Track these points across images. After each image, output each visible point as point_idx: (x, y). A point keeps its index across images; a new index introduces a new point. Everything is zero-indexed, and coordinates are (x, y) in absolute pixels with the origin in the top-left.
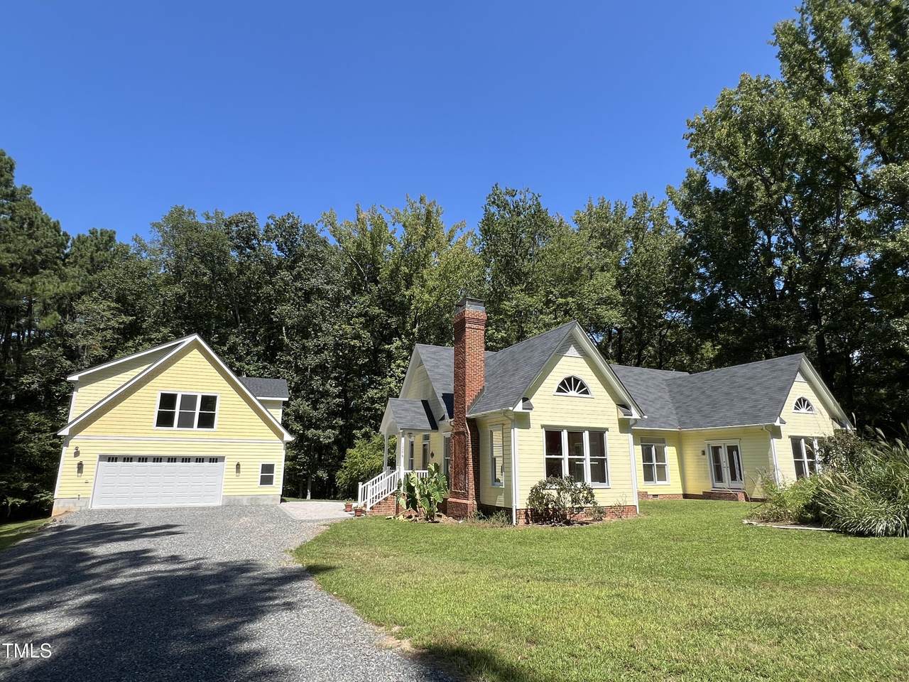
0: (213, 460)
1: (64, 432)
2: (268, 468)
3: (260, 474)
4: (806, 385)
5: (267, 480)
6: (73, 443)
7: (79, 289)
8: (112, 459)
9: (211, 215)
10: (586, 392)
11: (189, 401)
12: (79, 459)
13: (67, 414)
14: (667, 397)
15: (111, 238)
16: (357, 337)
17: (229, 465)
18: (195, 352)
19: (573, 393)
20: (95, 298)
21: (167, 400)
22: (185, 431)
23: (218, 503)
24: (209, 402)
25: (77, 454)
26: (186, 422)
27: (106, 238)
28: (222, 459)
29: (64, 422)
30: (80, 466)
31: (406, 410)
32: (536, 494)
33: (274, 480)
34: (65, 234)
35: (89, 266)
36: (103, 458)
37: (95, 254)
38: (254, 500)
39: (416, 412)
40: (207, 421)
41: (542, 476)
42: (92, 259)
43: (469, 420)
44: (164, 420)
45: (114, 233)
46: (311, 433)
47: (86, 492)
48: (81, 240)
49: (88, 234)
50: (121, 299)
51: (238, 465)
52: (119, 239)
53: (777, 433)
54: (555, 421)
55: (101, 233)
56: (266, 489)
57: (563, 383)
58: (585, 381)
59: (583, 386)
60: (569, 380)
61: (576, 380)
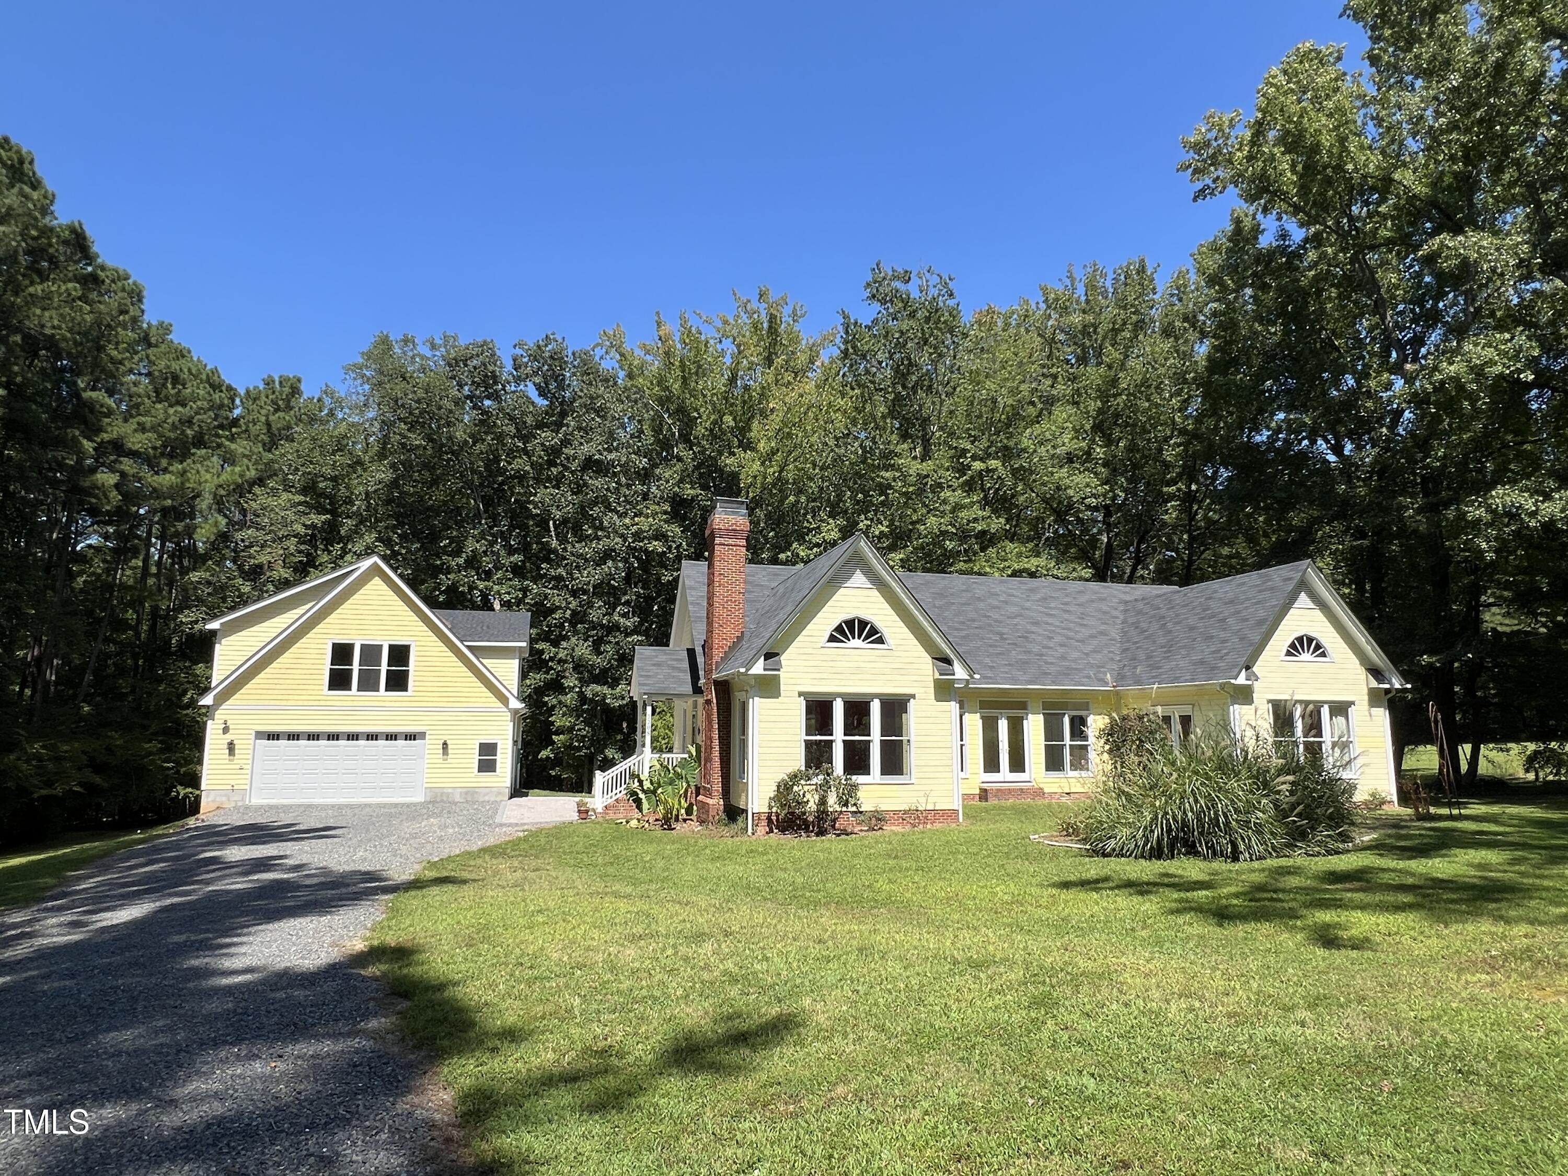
0: (410, 737)
1: (207, 700)
2: (488, 749)
3: (477, 757)
4: (1318, 614)
5: (487, 766)
6: (220, 715)
7: (252, 474)
8: (273, 736)
9: (438, 341)
10: (881, 641)
11: (371, 653)
12: (229, 737)
13: (209, 678)
15: (295, 391)
16: (660, 536)
17: (431, 745)
18: (377, 581)
19: (856, 642)
20: (272, 489)
21: (342, 653)
22: (368, 697)
23: (419, 798)
24: (400, 654)
25: (226, 730)
26: (368, 683)
27: (287, 390)
28: (422, 735)
29: (205, 687)
30: (231, 747)
31: (658, 665)
32: (785, 789)
33: (498, 765)
34: (230, 388)
35: (266, 439)
36: (260, 735)
37: (271, 418)
38: (470, 794)
39: (674, 668)
40: (398, 682)
41: (798, 761)
42: (268, 424)
43: (717, 683)
44: (339, 681)
45: (299, 381)
47: (242, 781)
48: (252, 397)
49: (261, 386)
50: (309, 488)
51: (445, 744)
52: (309, 390)
53: (1245, 695)
54: (821, 687)
55: (281, 383)
56: (487, 779)
57: (839, 629)
58: (879, 625)
59: (874, 631)
60: (850, 623)
61: (863, 624)
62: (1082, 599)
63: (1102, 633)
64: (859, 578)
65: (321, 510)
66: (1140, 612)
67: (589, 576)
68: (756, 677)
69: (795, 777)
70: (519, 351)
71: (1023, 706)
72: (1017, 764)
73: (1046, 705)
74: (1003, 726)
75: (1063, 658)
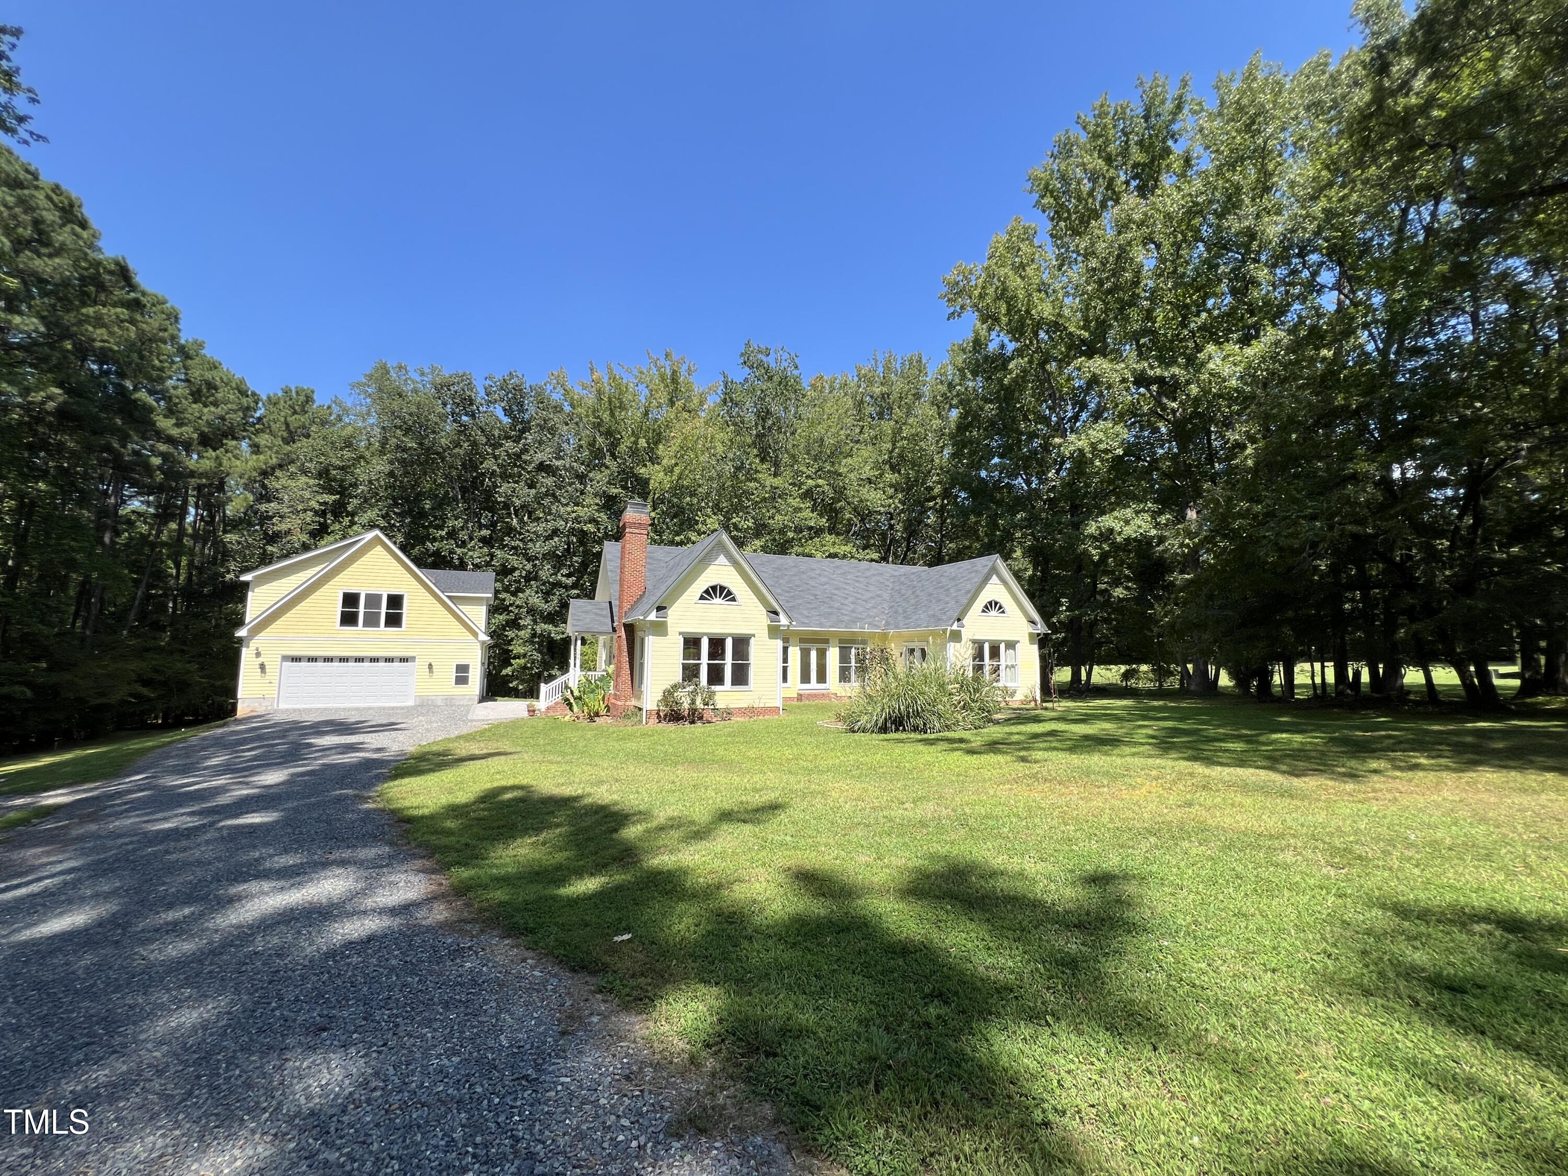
0: (404, 660)
1: (242, 633)
2: (462, 669)
3: (454, 675)
4: (1002, 588)
5: (461, 680)
6: (253, 644)
7: (274, 461)
8: (296, 659)
9: (426, 371)
10: (733, 599)
11: (373, 600)
12: (260, 660)
13: (244, 614)
14: (886, 596)
15: (309, 399)
16: (593, 520)
17: (419, 667)
18: (379, 548)
19: (718, 600)
20: (292, 473)
21: (350, 600)
22: (371, 631)
23: (410, 703)
24: (395, 601)
25: (258, 654)
26: (372, 621)
27: (302, 398)
28: (413, 659)
29: (240, 623)
30: (262, 667)
31: (586, 612)
32: (668, 695)
33: (470, 680)
34: (254, 394)
35: (285, 434)
36: (285, 658)
37: (289, 419)
38: (449, 701)
39: (596, 614)
40: (394, 620)
41: (678, 677)
42: (287, 425)
43: (625, 625)
44: (348, 619)
45: (313, 392)
46: (542, 627)
47: (272, 692)
48: (273, 402)
49: (280, 394)
50: (323, 473)
51: (430, 666)
52: (321, 400)
53: (956, 636)
54: (693, 628)
55: (297, 393)
56: (462, 689)
57: (707, 592)
58: (733, 590)
59: (729, 593)
60: (714, 588)
61: (722, 588)
62: (868, 574)
63: (879, 596)
64: (722, 559)
65: (331, 491)
66: (902, 583)
67: (538, 548)
68: (652, 622)
69: (675, 687)
70: (488, 382)
71: (826, 641)
72: (822, 678)
73: (841, 641)
74: (813, 655)
75: (853, 611)
